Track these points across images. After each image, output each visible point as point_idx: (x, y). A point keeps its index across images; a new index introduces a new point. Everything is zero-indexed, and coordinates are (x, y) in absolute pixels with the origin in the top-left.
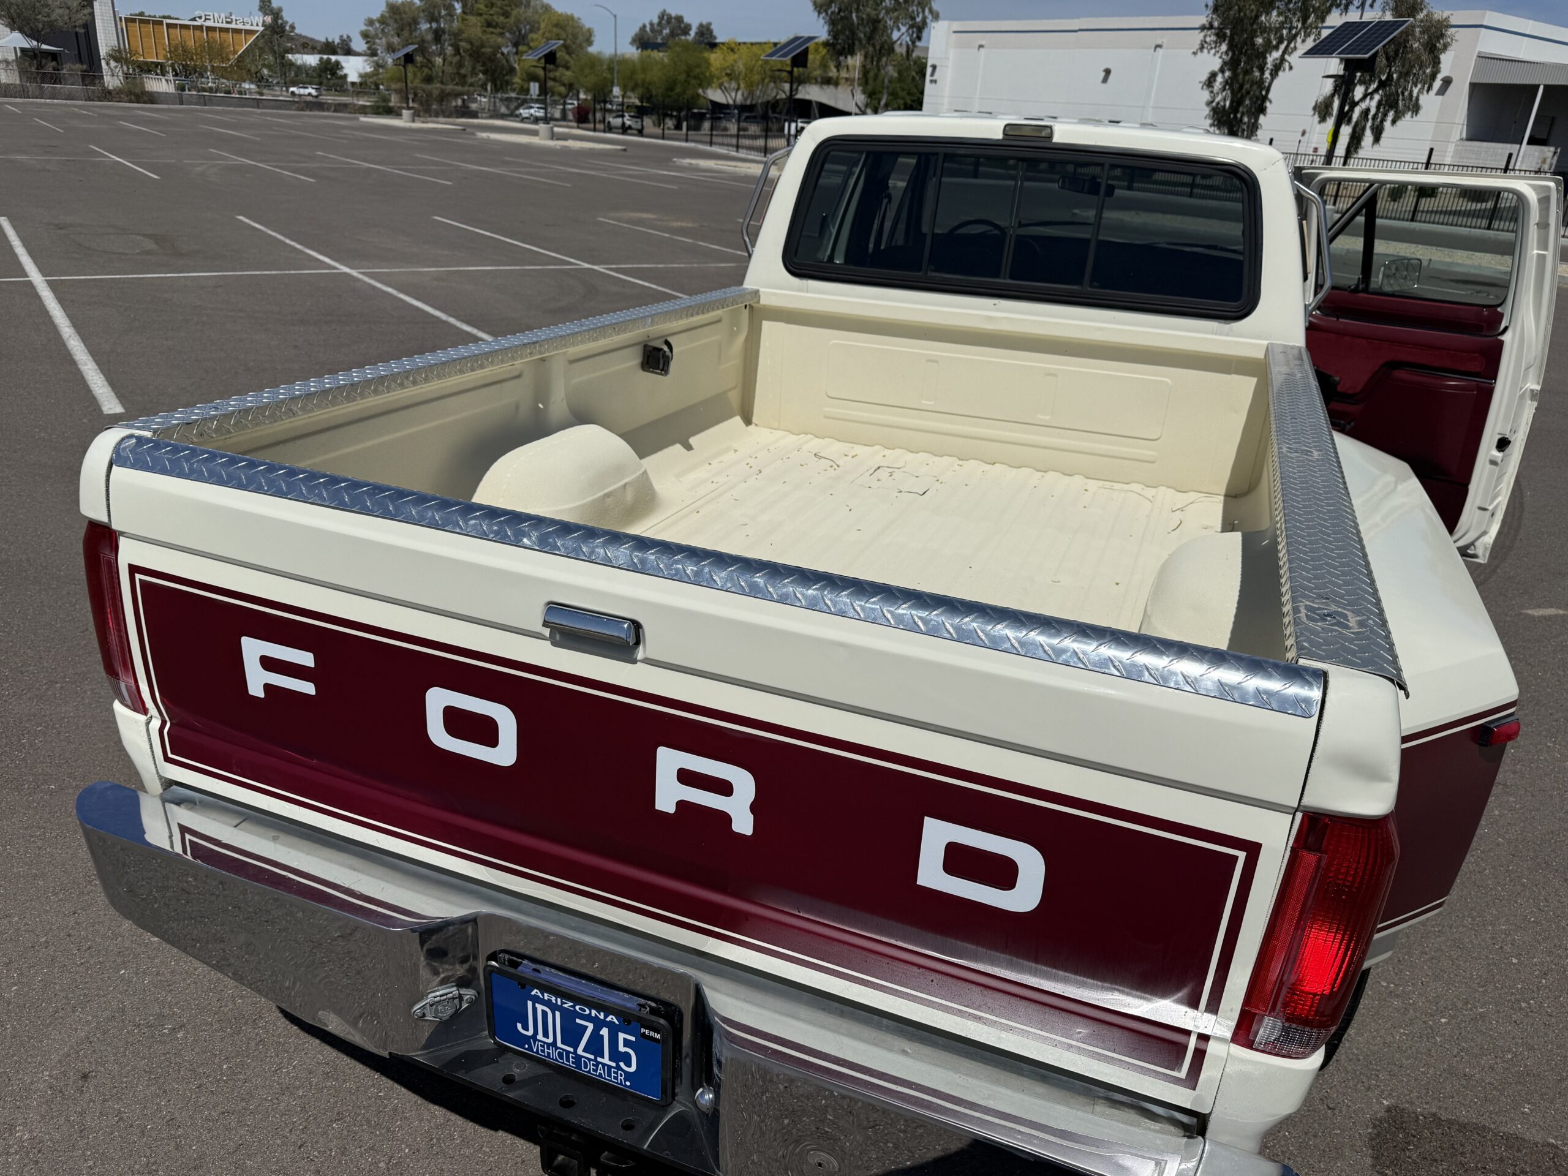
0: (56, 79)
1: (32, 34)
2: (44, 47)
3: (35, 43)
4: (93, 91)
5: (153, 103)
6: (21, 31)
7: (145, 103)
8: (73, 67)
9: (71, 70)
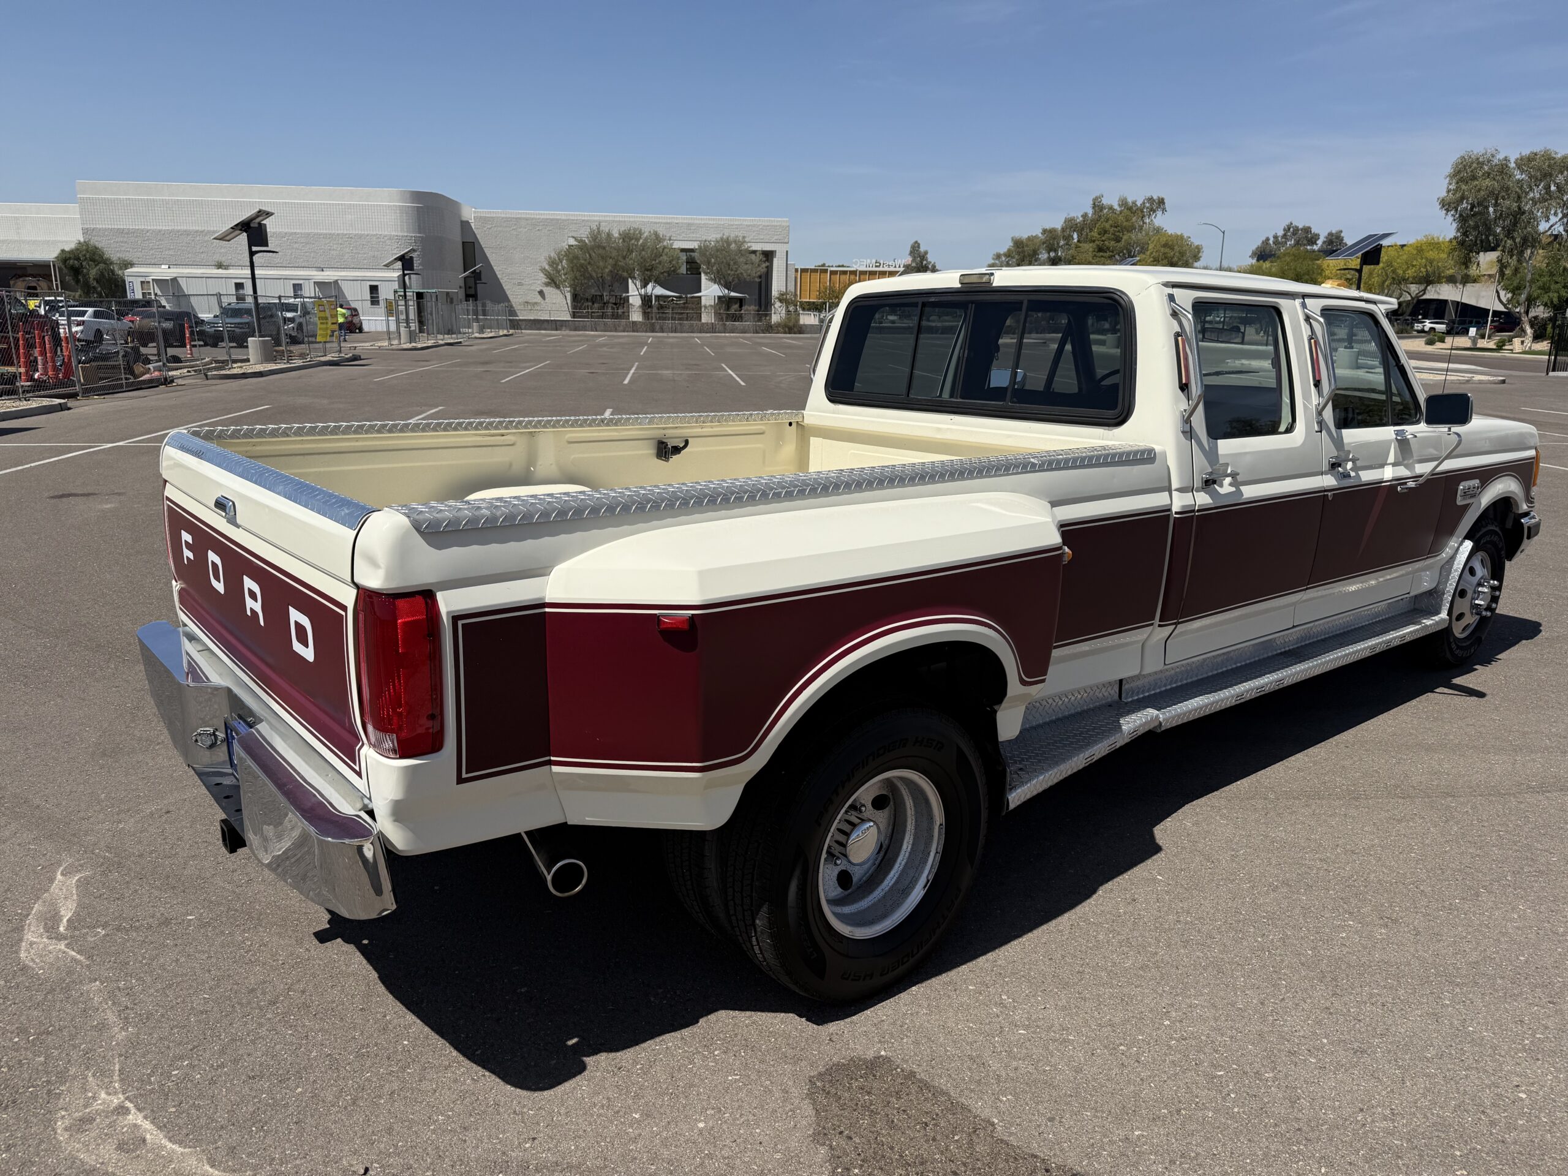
0: (737, 318)
1: (727, 286)
2: (733, 294)
3: (726, 291)
4: (759, 326)
5: (800, 333)
6: (719, 283)
7: (795, 333)
8: (749, 308)
9: (747, 310)
